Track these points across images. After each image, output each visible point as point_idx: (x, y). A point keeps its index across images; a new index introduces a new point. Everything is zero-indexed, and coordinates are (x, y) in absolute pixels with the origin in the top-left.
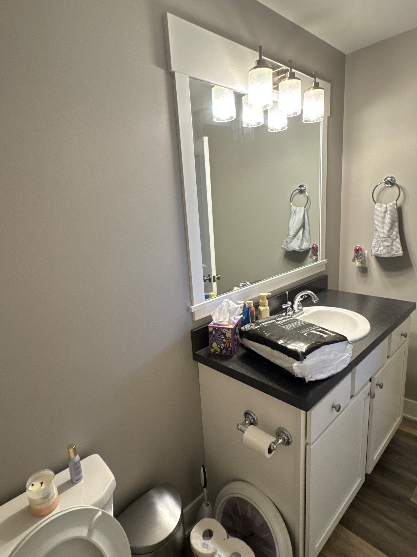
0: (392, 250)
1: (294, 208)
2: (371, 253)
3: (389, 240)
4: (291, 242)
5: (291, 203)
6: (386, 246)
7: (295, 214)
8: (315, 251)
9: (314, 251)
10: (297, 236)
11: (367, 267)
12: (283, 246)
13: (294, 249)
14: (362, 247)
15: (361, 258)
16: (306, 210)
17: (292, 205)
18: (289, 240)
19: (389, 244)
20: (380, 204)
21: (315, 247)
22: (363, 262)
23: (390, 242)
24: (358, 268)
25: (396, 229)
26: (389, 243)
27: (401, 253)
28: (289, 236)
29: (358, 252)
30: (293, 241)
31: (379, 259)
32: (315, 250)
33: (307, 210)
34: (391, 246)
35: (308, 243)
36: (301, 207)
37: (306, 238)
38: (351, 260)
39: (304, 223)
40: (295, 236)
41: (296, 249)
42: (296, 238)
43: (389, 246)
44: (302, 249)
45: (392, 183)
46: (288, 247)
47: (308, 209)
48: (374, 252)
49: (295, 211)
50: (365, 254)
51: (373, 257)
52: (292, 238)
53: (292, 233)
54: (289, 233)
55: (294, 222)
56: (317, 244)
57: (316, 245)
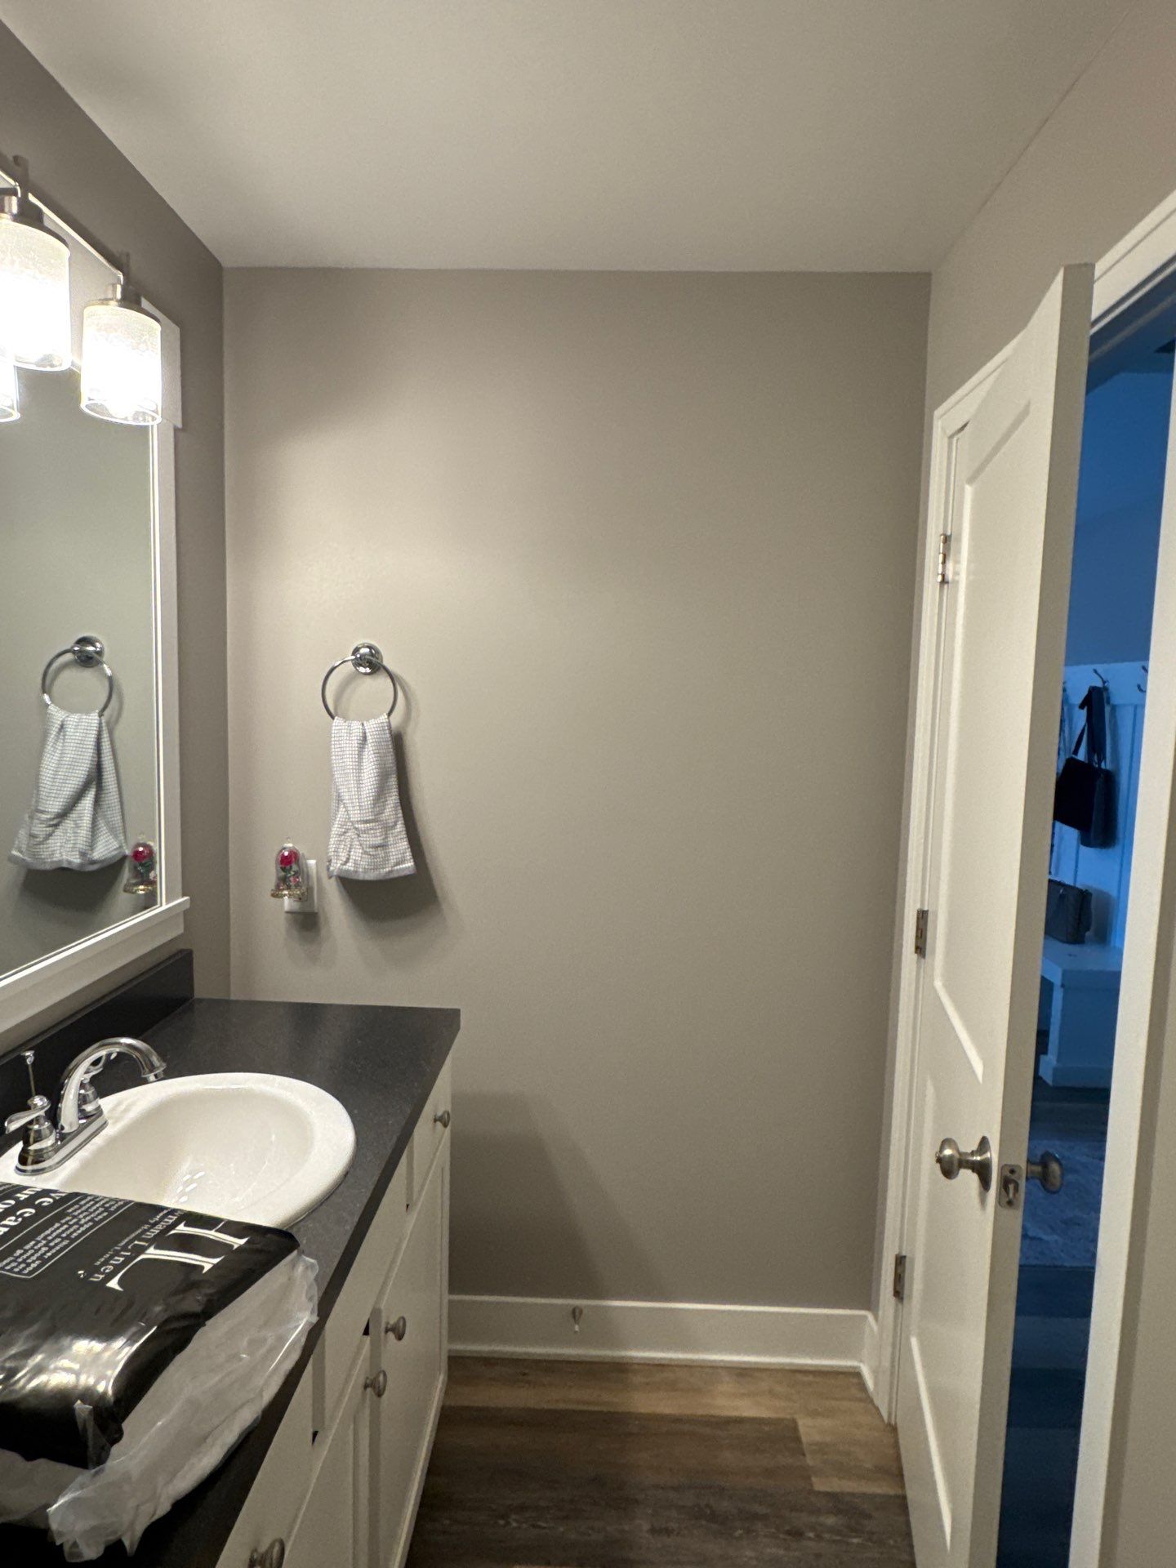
0: (386, 859)
1: (57, 714)
2: (328, 869)
3: (376, 829)
4: (50, 835)
5: (46, 697)
6: (370, 847)
7: (64, 736)
8: (142, 865)
9: (140, 868)
10: (74, 815)
11: (316, 911)
12: (15, 853)
13: (60, 861)
14: (302, 850)
15: (298, 885)
16: (104, 725)
17: (49, 703)
18: (40, 829)
19: (378, 841)
20: (345, 722)
21: (143, 852)
22: (305, 898)
23: (378, 834)
24: (289, 915)
25: (393, 798)
26: (377, 837)
27: (409, 864)
28: (40, 815)
29: (288, 867)
30: (59, 832)
31: (351, 886)
32: (143, 862)
33: (108, 724)
34: (383, 846)
35: (116, 837)
36: (87, 712)
37: (107, 823)
38: (269, 893)
39: (98, 769)
40: (63, 815)
41: (70, 862)
42: (69, 823)
43: (377, 847)
44: (93, 862)
45: (371, 662)
46: (34, 855)
47: (113, 719)
48: (336, 866)
49: (62, 727)
50: (310, 873)
51: (333, 879)
52: (52, 823)
53: (54, 806)
54: (37, 802)
55: (59, 764)
56: (151, 844)
57: (145, 846)
